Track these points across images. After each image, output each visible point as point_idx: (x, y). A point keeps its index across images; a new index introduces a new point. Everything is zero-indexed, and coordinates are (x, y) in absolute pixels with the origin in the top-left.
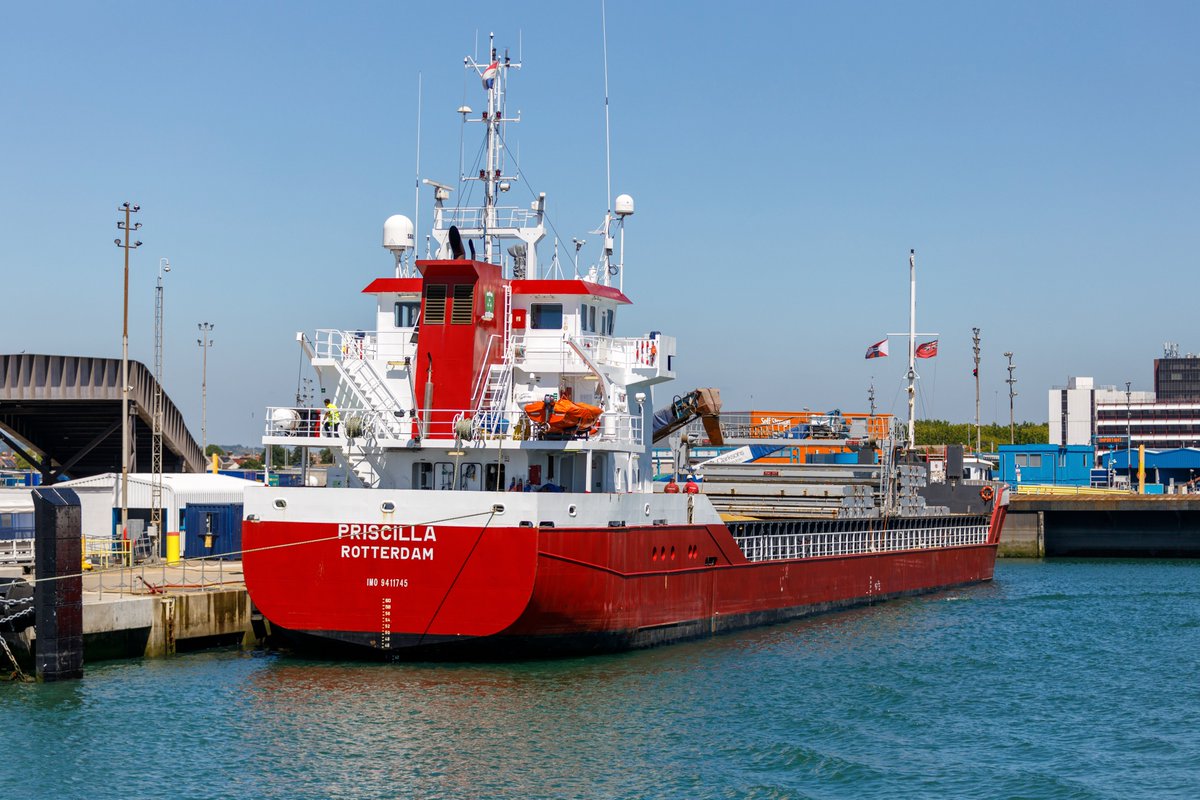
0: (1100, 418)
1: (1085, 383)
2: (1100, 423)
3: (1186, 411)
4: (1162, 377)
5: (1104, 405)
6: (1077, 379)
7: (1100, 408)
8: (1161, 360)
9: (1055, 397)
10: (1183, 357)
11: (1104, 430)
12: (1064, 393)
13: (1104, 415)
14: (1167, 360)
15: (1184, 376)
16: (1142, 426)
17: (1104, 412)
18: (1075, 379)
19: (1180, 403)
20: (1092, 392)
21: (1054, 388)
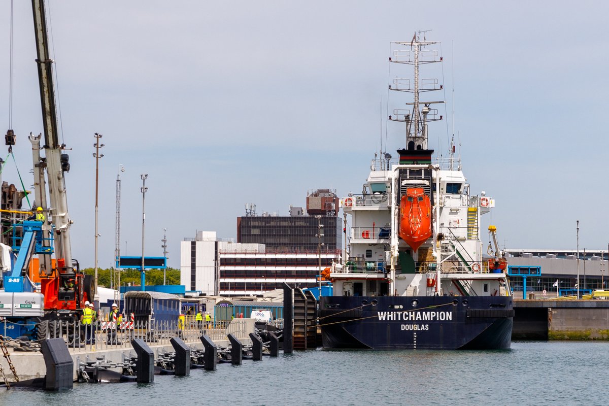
0: (222, 264)
1: (209, 236)
2: (223, 268)
3: (292, 260)
4: (243, 232)
5: (225, 253)
6: (204, 232)
7: (223, 256)
8: (242, 218)
9: (186, 247)
10: (260, 215)
11: (225, 274)
12: (193, 244)
13: (225, 262)
14: (248, 218)
15: (262, 231)
16: (256, 271)
17: (226, 259)
18: (201, 232)
19: (286, 253)
20: (216, 243)
21: (185, 239)
